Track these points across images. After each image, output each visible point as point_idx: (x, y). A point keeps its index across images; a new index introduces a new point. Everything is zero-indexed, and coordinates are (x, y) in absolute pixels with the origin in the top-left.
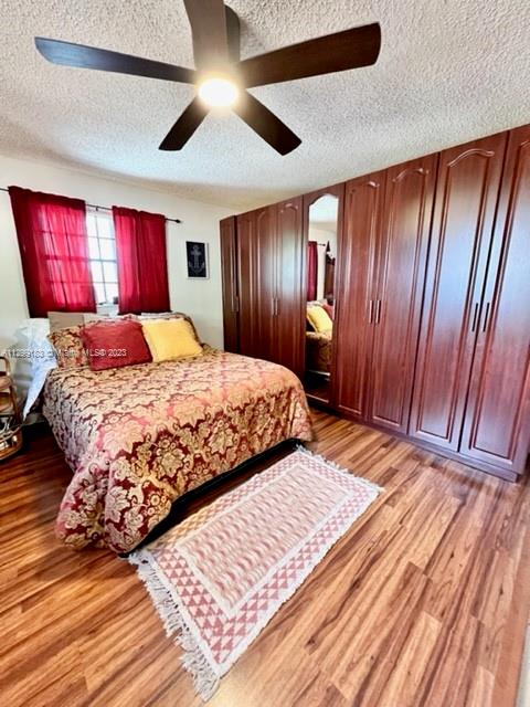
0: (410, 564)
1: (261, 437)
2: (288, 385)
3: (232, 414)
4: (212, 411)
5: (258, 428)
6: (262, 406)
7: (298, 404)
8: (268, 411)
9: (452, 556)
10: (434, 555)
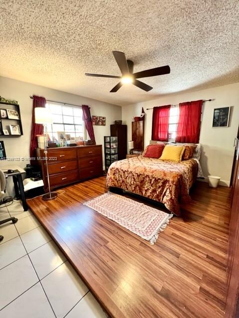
0: (108, 242)
1: (146, 191)
2: (166, 178)
3: (135, 174)
4: (130, 170)
5: (145, 186)
6: (147, 179)
7: (168, 190)
8: (150, 183)
9: (113, 260)
10: (112, 252)
